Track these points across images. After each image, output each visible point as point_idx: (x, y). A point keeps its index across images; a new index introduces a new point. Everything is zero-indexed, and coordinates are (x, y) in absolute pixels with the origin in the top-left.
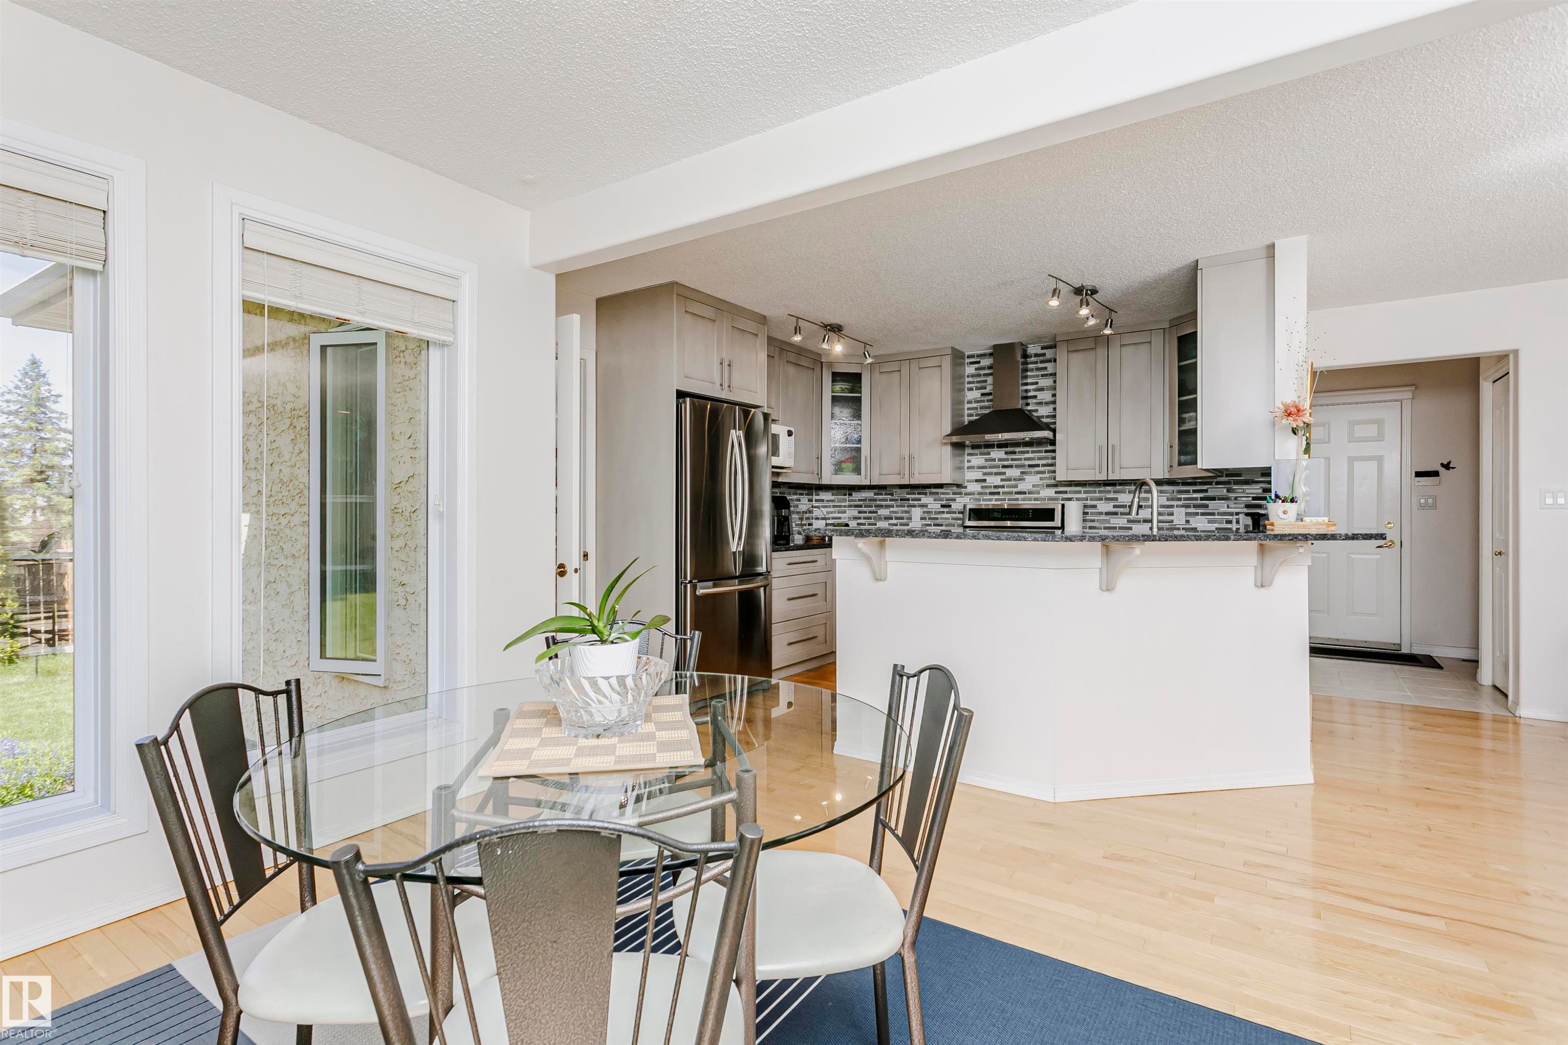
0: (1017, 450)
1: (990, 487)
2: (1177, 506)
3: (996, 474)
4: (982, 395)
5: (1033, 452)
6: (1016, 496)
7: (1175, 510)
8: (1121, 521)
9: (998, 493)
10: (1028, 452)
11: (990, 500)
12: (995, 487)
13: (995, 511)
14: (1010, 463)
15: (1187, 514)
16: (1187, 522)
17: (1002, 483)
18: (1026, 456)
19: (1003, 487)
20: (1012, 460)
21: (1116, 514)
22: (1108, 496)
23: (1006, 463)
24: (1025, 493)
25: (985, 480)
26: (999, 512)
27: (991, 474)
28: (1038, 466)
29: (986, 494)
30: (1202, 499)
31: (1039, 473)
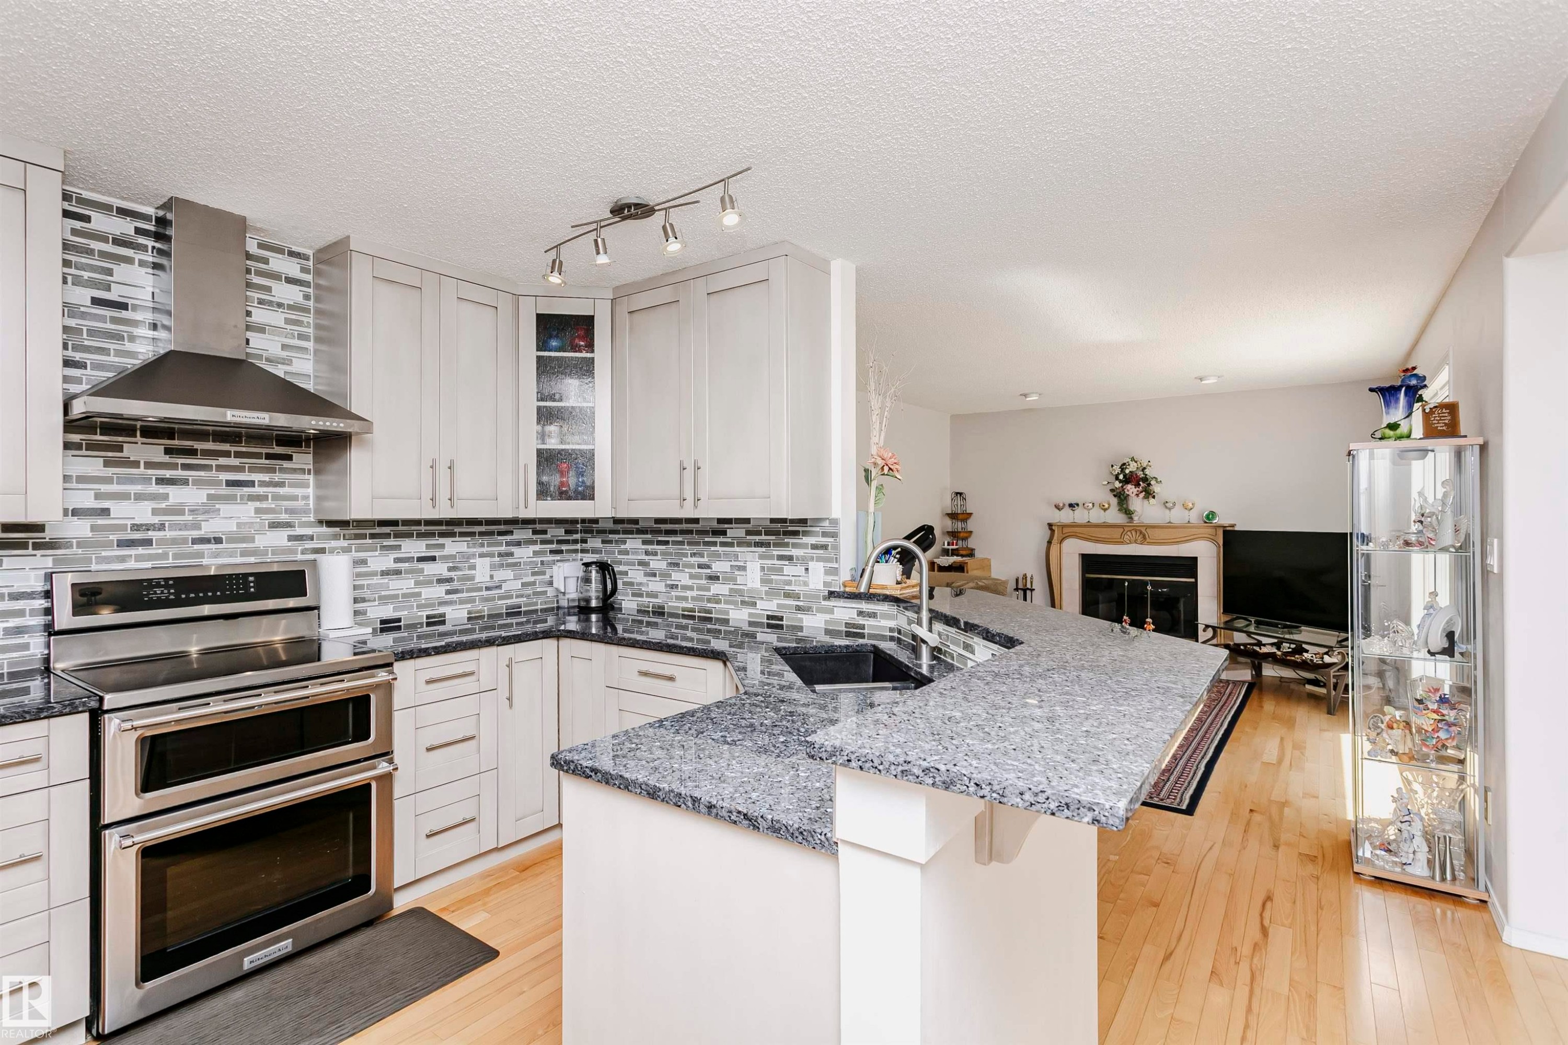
0: (199, 446)
1: (123, 528)
2: (482, 555)
3: (139, 497)
4: (96, 301)
5: (238, 455)
6: (196, 547)
7: (478, 561)
8: (405, 585)
9: (148, 542)
10: (227, 454)
11: (123, 559)
12: (136, 527)
13: (158, 585)
14: (180, 473)
15: (493, 567)
16: (492, 577)
17: (156, 520)
18: (222, 461)
19: (161, 527)
20: (186, 467)
21: (398, 572)
22: (385, 544)
23: (168, 474)
24: (218, 540)
25: (105, 512)
26: (167, 586)
27: (125, 496)
28: (251, 484)
29: (107, 545)
30: (508, 544)
31: (252, 498)
